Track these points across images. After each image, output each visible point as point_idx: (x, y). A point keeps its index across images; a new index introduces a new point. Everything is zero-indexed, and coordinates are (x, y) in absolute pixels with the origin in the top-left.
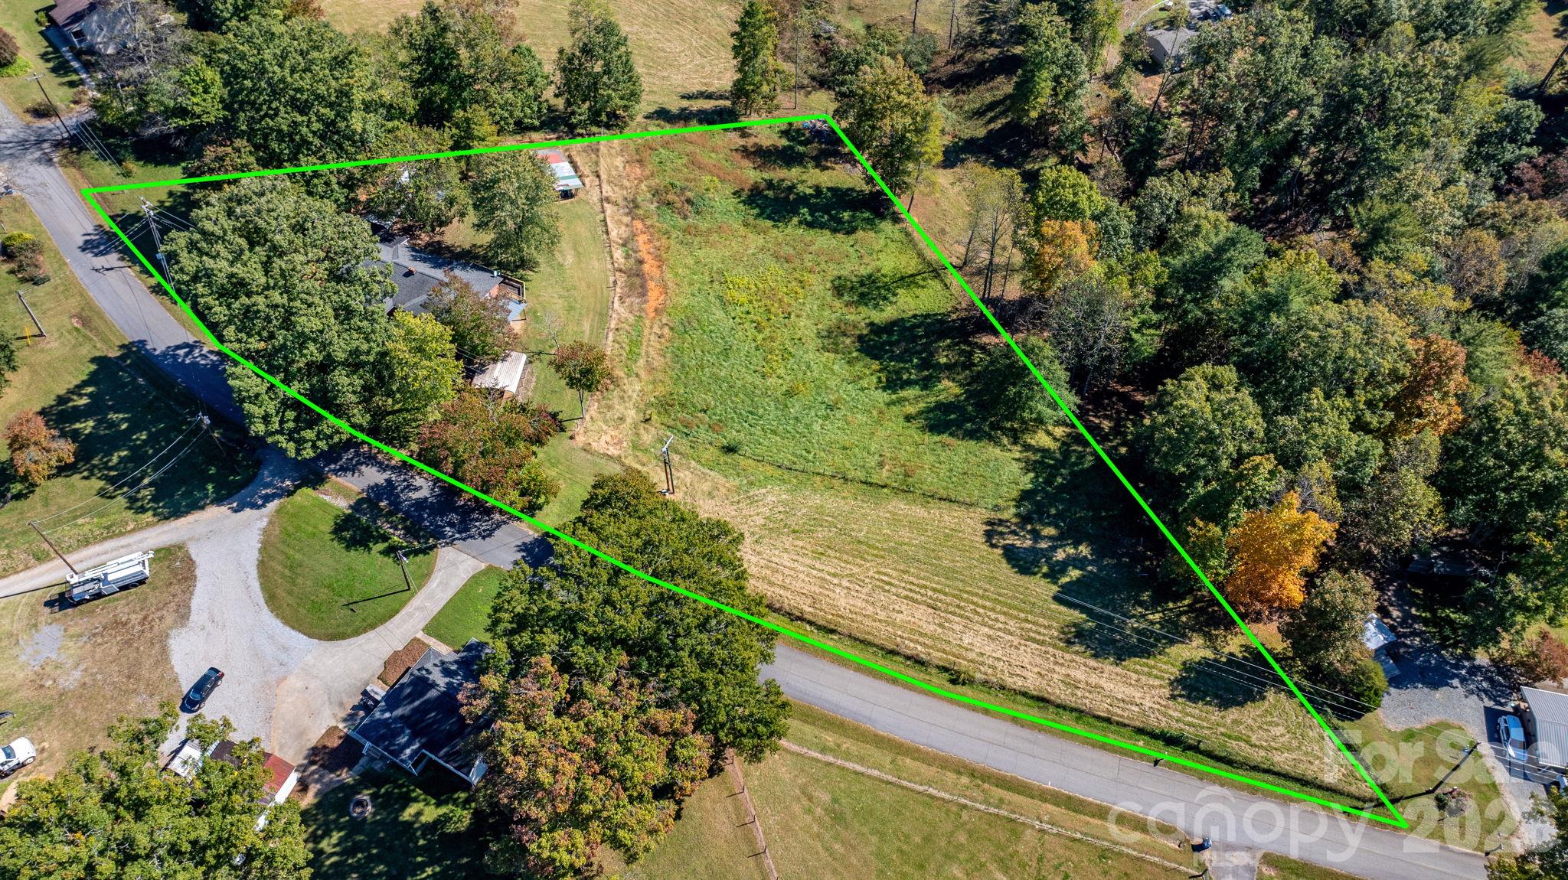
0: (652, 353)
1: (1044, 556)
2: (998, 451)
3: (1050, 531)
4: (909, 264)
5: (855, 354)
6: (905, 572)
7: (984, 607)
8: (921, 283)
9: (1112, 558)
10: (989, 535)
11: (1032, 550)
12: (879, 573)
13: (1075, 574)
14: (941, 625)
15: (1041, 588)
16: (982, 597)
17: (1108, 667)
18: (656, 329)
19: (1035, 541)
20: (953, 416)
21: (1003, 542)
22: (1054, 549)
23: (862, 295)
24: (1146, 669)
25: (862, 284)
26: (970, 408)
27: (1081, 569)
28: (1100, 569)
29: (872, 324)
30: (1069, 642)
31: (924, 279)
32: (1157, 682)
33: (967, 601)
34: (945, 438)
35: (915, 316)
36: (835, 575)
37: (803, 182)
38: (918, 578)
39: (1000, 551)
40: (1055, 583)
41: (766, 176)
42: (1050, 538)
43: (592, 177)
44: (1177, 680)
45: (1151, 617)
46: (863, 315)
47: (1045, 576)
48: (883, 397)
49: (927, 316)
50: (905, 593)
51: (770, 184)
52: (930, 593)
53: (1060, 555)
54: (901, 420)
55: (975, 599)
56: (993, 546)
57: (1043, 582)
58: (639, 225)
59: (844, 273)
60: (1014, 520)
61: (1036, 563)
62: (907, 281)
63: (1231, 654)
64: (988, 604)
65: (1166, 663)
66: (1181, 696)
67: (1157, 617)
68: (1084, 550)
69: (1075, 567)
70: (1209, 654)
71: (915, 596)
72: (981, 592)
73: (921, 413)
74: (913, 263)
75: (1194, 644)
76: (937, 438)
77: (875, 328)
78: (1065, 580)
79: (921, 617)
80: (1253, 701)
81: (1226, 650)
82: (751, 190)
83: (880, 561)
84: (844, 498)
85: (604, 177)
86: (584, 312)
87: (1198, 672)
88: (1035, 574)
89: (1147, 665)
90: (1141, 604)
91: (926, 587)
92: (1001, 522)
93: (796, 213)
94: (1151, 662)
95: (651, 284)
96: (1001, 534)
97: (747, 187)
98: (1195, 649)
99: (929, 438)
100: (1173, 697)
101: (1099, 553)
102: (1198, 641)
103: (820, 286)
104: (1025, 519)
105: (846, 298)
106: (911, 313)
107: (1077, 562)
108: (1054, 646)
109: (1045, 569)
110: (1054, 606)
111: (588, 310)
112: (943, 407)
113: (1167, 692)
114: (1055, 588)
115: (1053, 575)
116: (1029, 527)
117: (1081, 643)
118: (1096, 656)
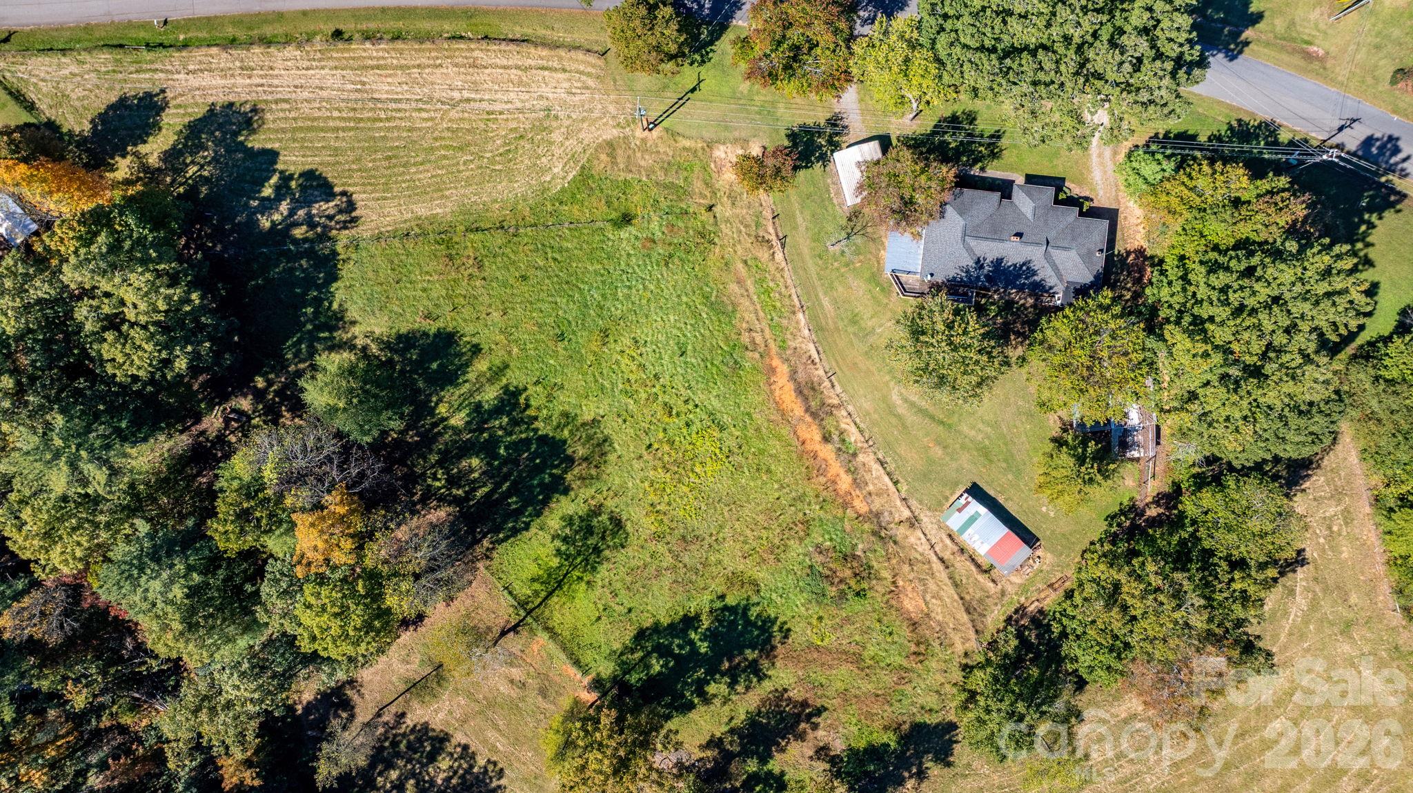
0: (745, 303)
1: (297, 201)
2: (378, 331)
3: (299, 232)
4: (562, 611)
5: (566, 433)
6: (410, 130)
7: (334, 119)
8: (537, 586)
9: (240, 223)
10: (351, 206)
11: (308, 203)
12: (432, 119)
13: (267, 192)
14: (364, 84)
15: (292, 161)
16: (337, 129)
17: (221, 99)
18: (759, 339)
19: (310, 216)
20: (434, 366)
21: (336, 202)
22: (292, 212)
23: (589, 531)
24: (190, 110)
25: (597, 550)
26: (421, 384)
27: (264, 199)
28: (247, 205)
29: (566, 491)
30: (255, 110)
31: (536, 593)
32: (178, 101)
33: (349, 119)
34: (432, 327)
35: (527, 527)
36: (468, 100)
37: (726, 701)
38: (398, 128)
39: (337, 189)
40: (282, 172)
41: (768, 685)
42: (296, 224)
43: (947, 555)
44: (163, 109)
45: (195, 169)
46: (580, 500)
47: (291, 177)
48: (515, 377)
49: (515, 532)
50: (403, 106)
51: (756, 670)
52: (383, 116)
53: (284, 207)
54: (485, 347)
55: (343, 124)
56: (344, 193)
57: (292, 169)
58: (861, 506)
59: (620, 556)
60: (334, 232)
61: (303, 188)
62: (555, 583)
63: (124, 156)
64: (331, 124)
65: (175, 124)
66: (157, 95)
67: (192, 170)
68: (265, 223)
69: (268, 199)
70: (142, 148)
71: (394, 106)
72: (341, 134)
73: (468, 364)
74: (557, 617)
75: (156, 155)
76: (440, 324)
77: (559, 487)
78: (274, 180)
79: (383, 86)
80: (100, 114)
81: (129, 158)
82: (774, 648)
83: (437, 134)
84: (496, 201)
85: (937, 566)
86: (841, 325)
87: (148, 125)
88: (301, 175)
89: (190, 115)
90: (207, 180)
91: (388, 119)
92: (345, 226)
93: (710, 635)
94: (187, 120)
95: (798, 410)
96: (340, 212)
97: (780, 650)
98: (154, 148)
99: (447, 322)
100: (163, 91)
101: (252, 223)
102: (153, 161)
103: (640, 521)
104: (324, 237)
105: (604, 518)
106: (533, 530)
107: (268, 205)
108: (266, 102)
109: (293, 184)
110: (276, 146)
111: (837, 329)
112: (449, 378)
113: (169, 94)
114: (280, 166)
115: (286, 178)
116: (319, 229)
117: (246, 113)
118: (231, 104)
